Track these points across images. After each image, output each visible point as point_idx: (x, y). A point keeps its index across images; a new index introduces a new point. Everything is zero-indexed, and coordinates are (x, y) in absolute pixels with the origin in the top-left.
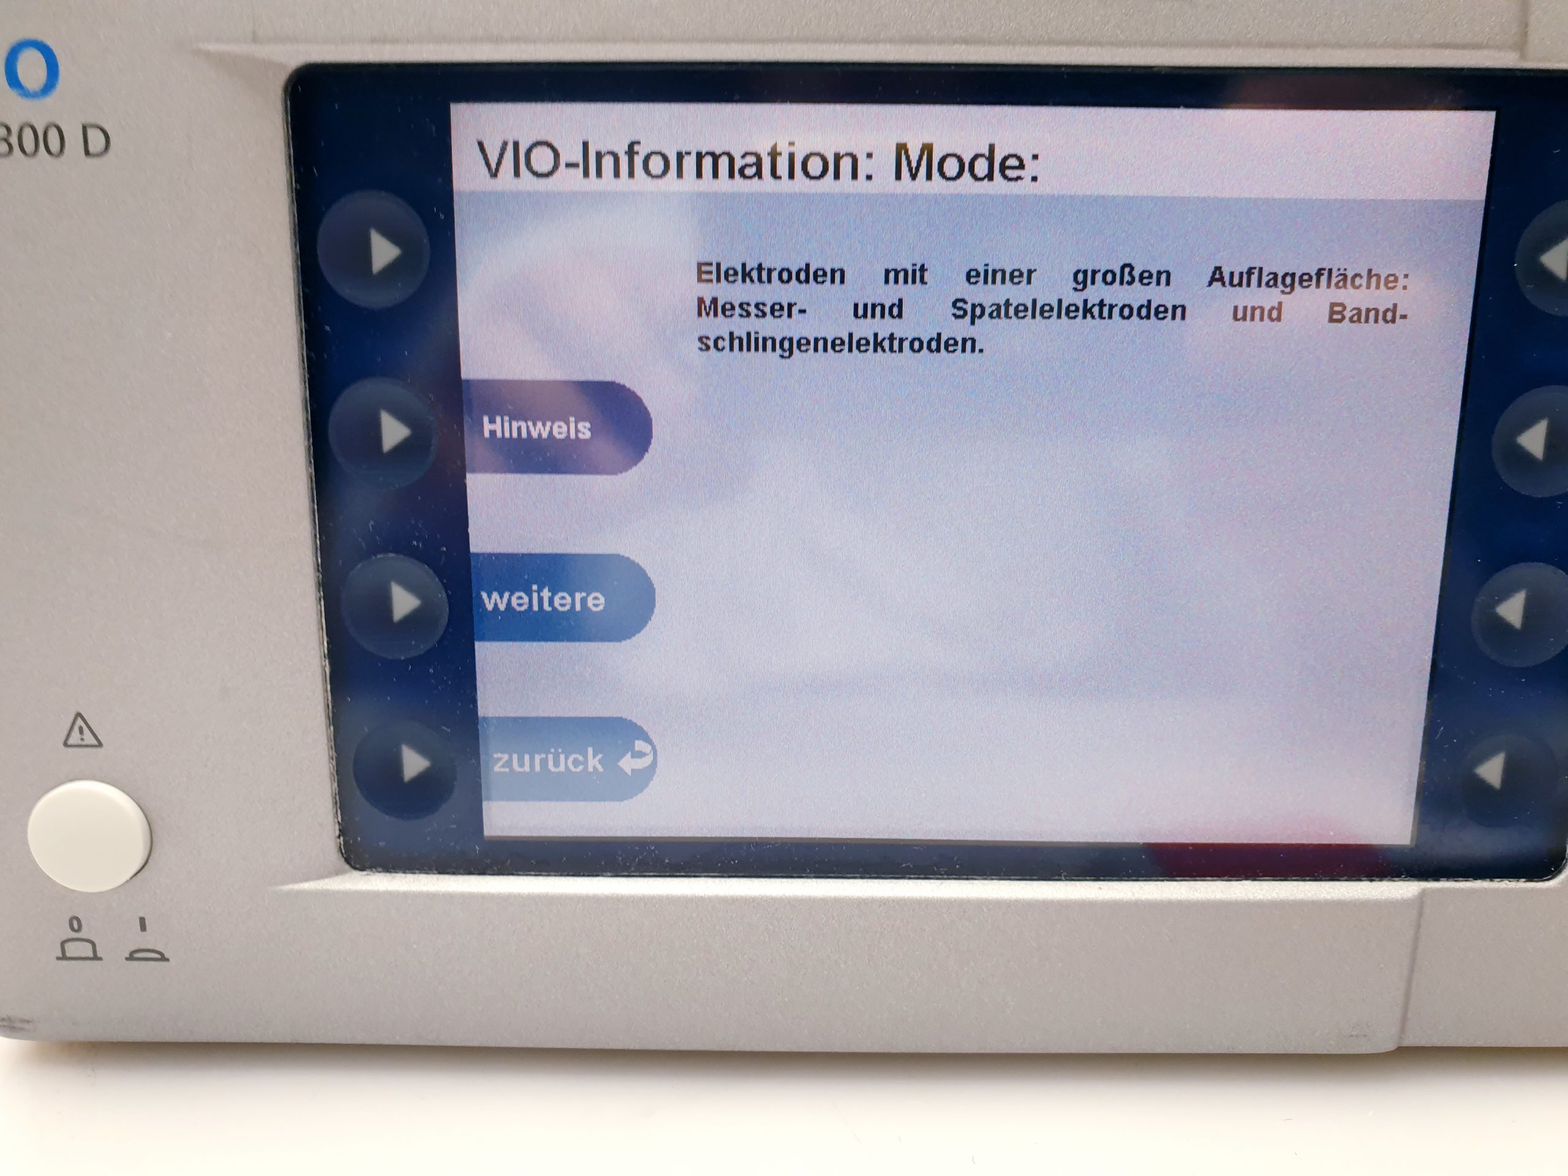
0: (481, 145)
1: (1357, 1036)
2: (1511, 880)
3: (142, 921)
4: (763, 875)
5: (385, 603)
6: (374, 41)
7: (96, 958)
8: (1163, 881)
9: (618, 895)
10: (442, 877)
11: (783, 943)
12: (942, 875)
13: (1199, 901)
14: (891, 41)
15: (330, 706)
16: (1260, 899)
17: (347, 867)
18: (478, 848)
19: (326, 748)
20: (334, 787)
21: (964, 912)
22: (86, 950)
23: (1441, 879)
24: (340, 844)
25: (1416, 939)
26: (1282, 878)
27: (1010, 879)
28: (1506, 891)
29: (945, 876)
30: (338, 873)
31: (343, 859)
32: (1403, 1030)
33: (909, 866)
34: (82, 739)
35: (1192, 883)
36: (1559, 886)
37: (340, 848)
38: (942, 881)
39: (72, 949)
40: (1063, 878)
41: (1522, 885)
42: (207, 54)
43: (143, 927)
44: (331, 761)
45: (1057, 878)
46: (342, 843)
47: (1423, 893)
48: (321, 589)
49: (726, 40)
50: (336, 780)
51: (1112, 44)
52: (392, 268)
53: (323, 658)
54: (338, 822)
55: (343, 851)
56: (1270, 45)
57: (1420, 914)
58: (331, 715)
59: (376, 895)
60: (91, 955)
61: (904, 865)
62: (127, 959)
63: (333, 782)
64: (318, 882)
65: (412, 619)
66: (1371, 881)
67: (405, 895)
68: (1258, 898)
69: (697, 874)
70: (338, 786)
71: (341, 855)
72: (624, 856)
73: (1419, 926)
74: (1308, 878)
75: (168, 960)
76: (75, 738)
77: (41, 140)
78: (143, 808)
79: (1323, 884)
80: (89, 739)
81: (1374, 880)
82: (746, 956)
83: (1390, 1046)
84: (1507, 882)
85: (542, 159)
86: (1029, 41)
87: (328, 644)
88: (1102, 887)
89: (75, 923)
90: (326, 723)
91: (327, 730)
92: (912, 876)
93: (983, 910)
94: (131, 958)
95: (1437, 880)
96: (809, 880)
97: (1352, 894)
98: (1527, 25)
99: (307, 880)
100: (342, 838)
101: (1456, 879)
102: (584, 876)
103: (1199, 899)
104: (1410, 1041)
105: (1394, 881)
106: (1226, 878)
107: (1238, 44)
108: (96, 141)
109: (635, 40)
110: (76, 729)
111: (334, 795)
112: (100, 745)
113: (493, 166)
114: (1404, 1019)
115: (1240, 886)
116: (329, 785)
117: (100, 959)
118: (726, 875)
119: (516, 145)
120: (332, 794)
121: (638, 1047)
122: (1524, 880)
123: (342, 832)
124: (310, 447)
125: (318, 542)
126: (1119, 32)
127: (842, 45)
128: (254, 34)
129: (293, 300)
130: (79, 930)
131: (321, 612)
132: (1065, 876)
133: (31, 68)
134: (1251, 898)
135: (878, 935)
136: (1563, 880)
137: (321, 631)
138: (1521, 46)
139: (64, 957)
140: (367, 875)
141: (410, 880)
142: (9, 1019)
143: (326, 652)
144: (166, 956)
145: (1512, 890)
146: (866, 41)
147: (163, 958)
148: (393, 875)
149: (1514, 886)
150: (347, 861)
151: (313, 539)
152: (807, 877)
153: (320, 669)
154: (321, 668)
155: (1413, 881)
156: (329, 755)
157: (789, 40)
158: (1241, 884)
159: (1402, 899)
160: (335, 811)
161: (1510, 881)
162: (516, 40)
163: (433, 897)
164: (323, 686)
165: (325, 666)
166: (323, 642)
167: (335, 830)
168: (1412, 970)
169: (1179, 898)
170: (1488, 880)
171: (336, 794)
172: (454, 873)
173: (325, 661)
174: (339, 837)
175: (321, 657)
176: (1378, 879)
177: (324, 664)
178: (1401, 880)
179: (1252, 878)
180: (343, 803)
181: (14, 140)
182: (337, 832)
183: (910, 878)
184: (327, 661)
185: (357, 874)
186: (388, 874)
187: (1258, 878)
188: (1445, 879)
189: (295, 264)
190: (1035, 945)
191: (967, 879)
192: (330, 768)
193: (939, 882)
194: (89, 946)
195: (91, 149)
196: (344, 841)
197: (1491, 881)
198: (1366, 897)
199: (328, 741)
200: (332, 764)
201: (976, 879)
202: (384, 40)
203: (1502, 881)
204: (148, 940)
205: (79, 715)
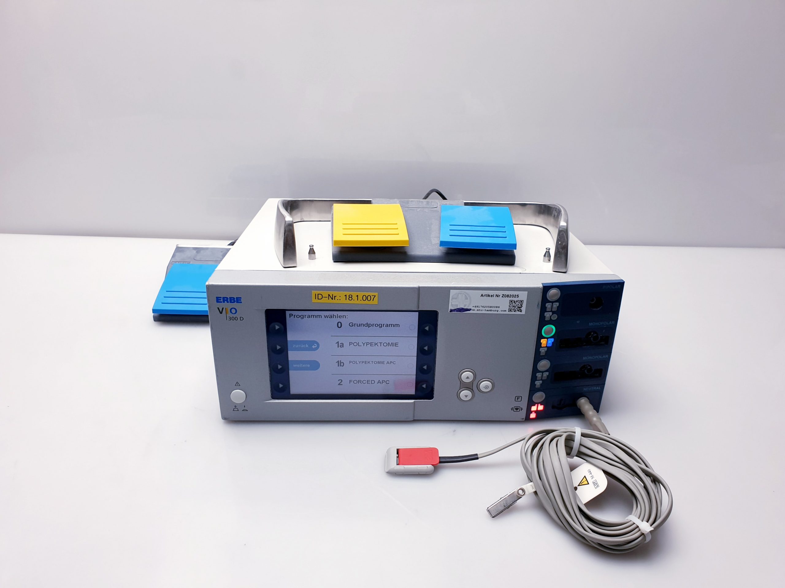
0: (290, 316)
1: (408, 419)
3: (245, 406)
4: (328, 399)
5: (277, 367)
7: (238, 410)
9: (309, 402)
10: (285, 400)
15: (270, 380)
17: (272, 399)
18: (290, 396)
22: (237, 410)
25: (414, 407)
27: (361, 400)
30: (271, 400)
39: (235, 410)
40: (368, 399)
41: (427, 400)
42: (255, 309)
47: (416, 401)
48: (269, 366)
52: (279, 329)
55: (272, 397)
57: (415, 404)
59: (276, 402)
63: (270, 388)
64: (269, 401)
65: (281, 369)
67: (281, 403)
69: (319, 399)
76: (237, 385)
77: (235, 319)
78: (245, 393)
80: (238, 385)
81: (410, 400)
83: (412, 420)
87: (270, 372)
88: (373, 400)
89: (235, 406)
91: (270, 383)
94: (243, 410)
97: (406, 402)
99: (267, 401)
101: (419, 399)
102: (304, 399)
104: (415, 419)
105: (412, 400)
108: (242, 319)
112: (240, 386)
114: (414, 416)
124: (268, 350)
128: (262, 306)
129: (266, 334)
131: (269, 369)
133: (233, 311)
140: (274, 400)
141: (281, 400)
142: (225, 418)
147: (247, 411)
148: (278, 400)
153: (269, 375)
155: (414, 400)
156: (270, 385)
159: (413, 402)
160: (270, 392)
163: (284, 403)
164: (269, 378)
168: (414, 410)
171: (271, 390)
172: (287, 399)
180: (272, 392)
181: (231, 318)
182: (271, 395)
183: (348, 399)
189: (266, 330)
193: (351, 400)
195: (241, 320)
197: (424, 400)
198: (408, 402)
201: (356, 400)
204: (245, 408)
205: (237, 382)
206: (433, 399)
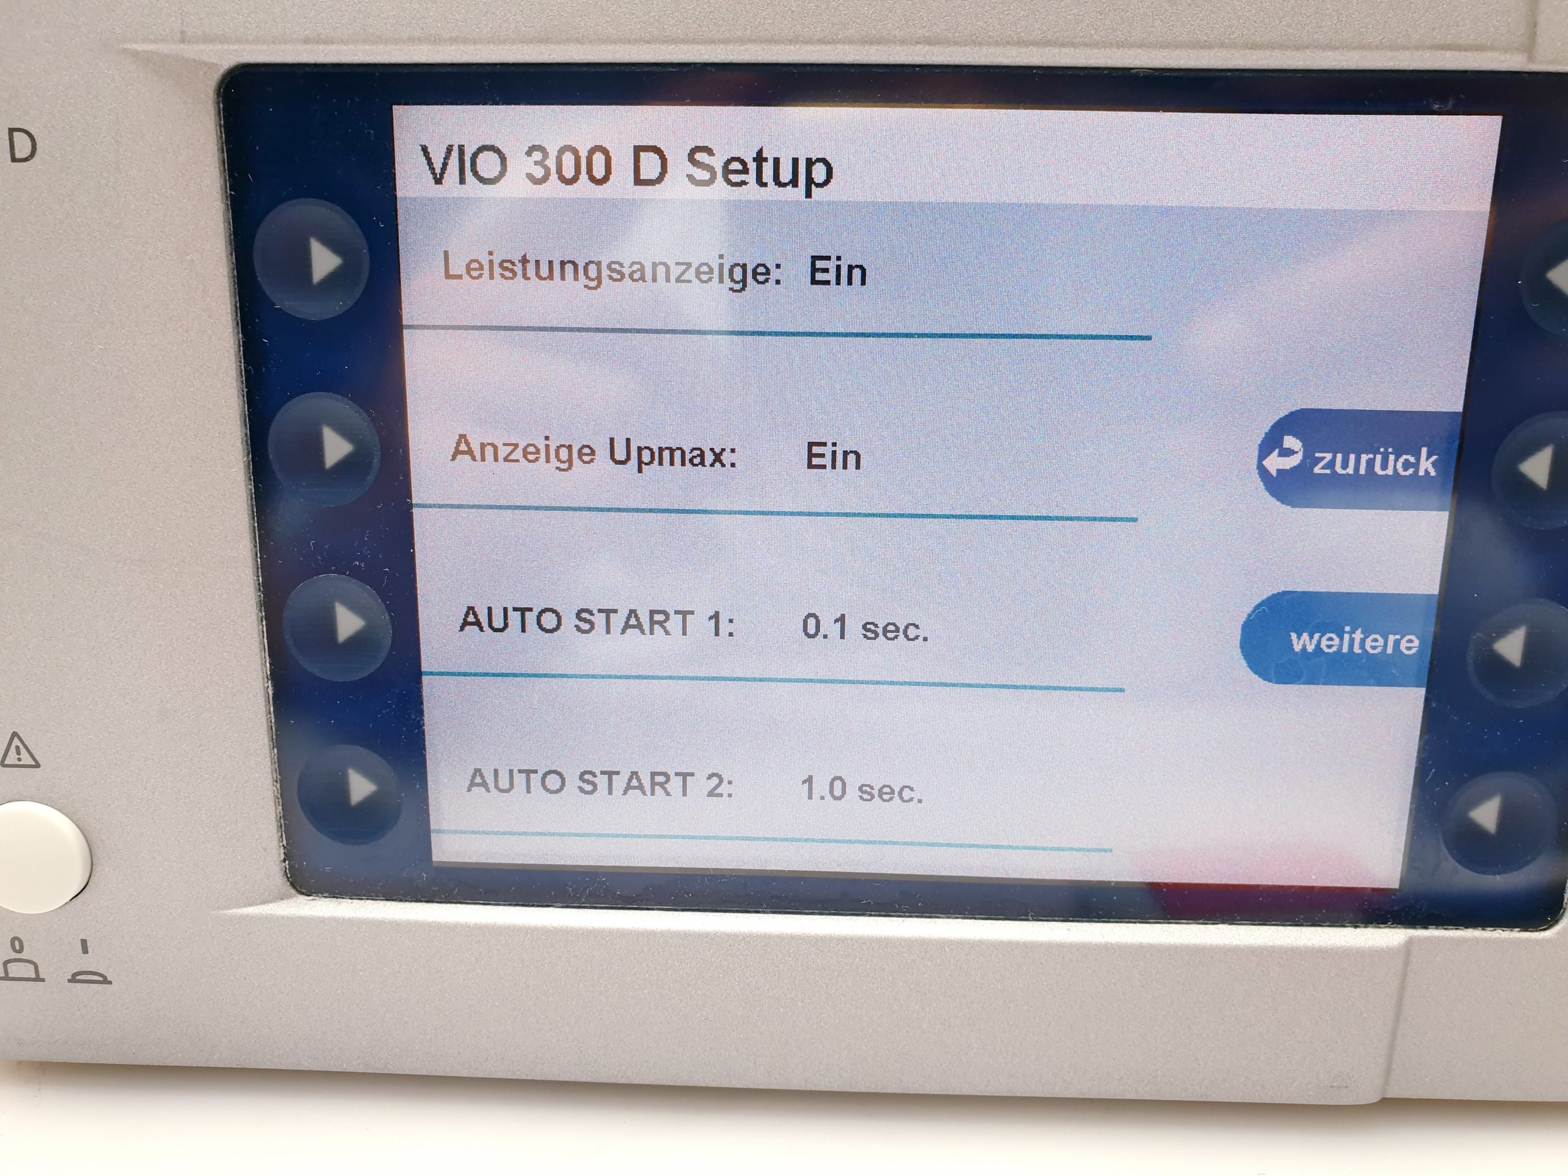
0: (425, 149)
1: (1338, 1088)
2: (1504, 929)
3: (84, 943)
4: (718, 909)
5: (329, 625)
6: (307, 41)
7: (38, 979)
8: (1135, 923)
9: (567, 928)
10: (389, 903)
11: (738, 980)
12: (904, 912)
13: (1172, 945)
14: (850, 42)
15: (274, 728)
16: (1237, 945)
17: (293, 891)
18: (425, 875)
19: (270, 771)
20: (278, 811)
21: (926, 952)
22: (29, 971)
23: (1430, 927)
24: (286, 868)
25: (1402, 988)
26: (1261, 923)
27: (975, 918)
28: (1497, 940)
29: (907, 914)
30: (282, 897)
31: (289, 883)
32: (1386, 1082)
33: (870, 902)
34: (19, 759)
35: (1166, 926)
36: (1555, 936)
37: (286, 871)
38: (904, 919)
39: (15, 970)
40: (1030, 918)
41: (1516, 934)
42: (135, 54)
43: (85, 950)
44: (275, 783)
45: (1024, 917)
46: (287, 867)
47: (1410, 942)
48: (263, 608)
49: (675, 41)
50: (281, 803)
51: (1086, 45)
52: (333, 278)
53: (266, 680)
54: (283, 845)
55: (289, 875)
56: (1255, 47)
57: (1407, 963)
58: (274, 737)
59: (322, 921)
60: (34, 976)
61: (864, 902)
62: (69, 981)
63: (277, 804)
64: (263, 906)
65: (356, 641)
66: (1356, 927)
67: (350, 922)
68: (1234, 944)
69: (649, 907)
70: (283, 809)
71: (286, 880)
72: (574, 886)
73: (1404, 977)
74: (1288, 923)
75: (110, 983)
76: (12, 758)
78: (82, 829)
79: (1304, 929)
80: (26, 759)
81: (1358, 927)
82: (699, 992)
83: (1375, 1099)
84: (1500, 931)
85: (488, 164)
86: (997, 41)
87: (270, 664)
88: (1070, 928)
89: (17, 944)
90: (270, 745)
91: (270, 751)
92: (873, 913)
93: (945, 950)
94: (73, 979)
95: (1426, 928)
96: (766, 915)
97: (1334, 942)
98: (1535, 25)
99: (250, 905)
100: (287, 862)
101: (1446, 927)
102: (533, 906)
103: (1172, 943)
104: (1393, 1093)
105: (1380, 928)
106: (1201, 921)
107: (1222, 45)
108: (22, 145)
109: (579, 41)
110: (13, 749)
111: (279, 818)
112: (37, 765)
113: (438, 171)
114: (1388, 1070)
115: (1217, 930)
116: (274, 809)
117: (43, 980)
118: (679, 908)
119: (461, 149)
120: (277, 816)
121: (589, 1080)
122: (1519, 929)
123: (287, 857)
124: (249, 463)
125: (259, 560)
126: (1093, 32)
127: (798, 46)
128: (183, 32)
129: (229, 311)
130: (21, 951)
131: (263, 632)
132: (1032, 916)
134: (1227, 943)
135: (836, 973)
136: (1559, 930)
137: (263, 651)
138: (1529, 47)
139: (7, 978)
140: (313, 900)
141: (356, 906)
143: (269, 673)
144: (109, 979)
145: (1504, 940)
146: (822, 41)
147: (106, 981)
148: (340, 900)
149: (1507, 936)
150: (293, 885)
151: (254, 557)
152: (764, 912)
153: (262, 691)
154: (264, 689)
155: (1400, 928)
156: (273, 778)
157: (742, 41)
158: (1218, 929)
159: (1387, 947)
160: (280, 834)
161: (1503, 931)
162: (454, 40)
163: (379, 924)
164: (266, 707)
165: (268, 687)
166: (265, 662)
167: (280, 854)
168: (1397, 1019)
169: (1151, 942)
170: (1480, 928)
171: (280, 818)
172: (401, 901)
173: (267, 682)
174: (284, 861)
175: (263, 679)
176: (1362, 925)
177: (266, 685)
178: (1386, 927)
179: (1230, 922)
180: (287, 827)
182: (282, 857)
183: (871, 915)
184: (270, 682)
185: (303, 898)
186: (335, 900)
187: (1235, 922)
188: (1434, 927)
189: (231, 272)
190: (999, 987)
191: (930, 917)
192: (275, 791)
193: (901, 919)
194: (32, 967)
195: (18, 155)
196: (288, 865)
197: (1484, 930)
198: (1349, 944)
199: (272, 764)
200: (276, 786)
201: (939, 918)
202: (318, 41)
203: (1495, 930)
204: (90, 963)
205: (15, 735)
206: (1558, 928)
